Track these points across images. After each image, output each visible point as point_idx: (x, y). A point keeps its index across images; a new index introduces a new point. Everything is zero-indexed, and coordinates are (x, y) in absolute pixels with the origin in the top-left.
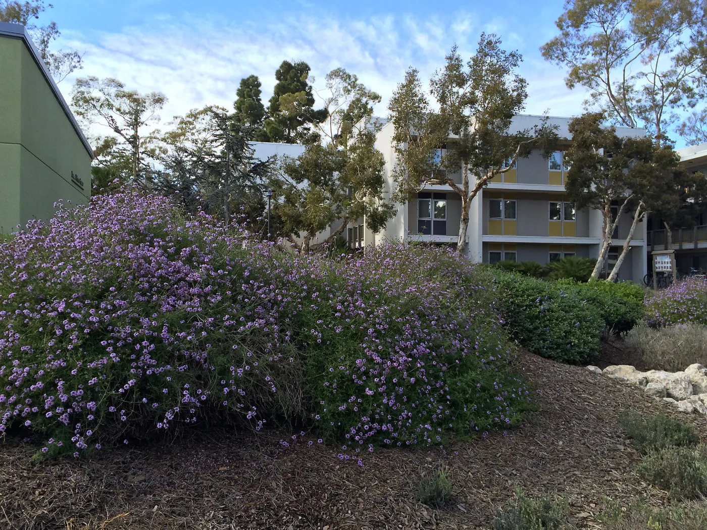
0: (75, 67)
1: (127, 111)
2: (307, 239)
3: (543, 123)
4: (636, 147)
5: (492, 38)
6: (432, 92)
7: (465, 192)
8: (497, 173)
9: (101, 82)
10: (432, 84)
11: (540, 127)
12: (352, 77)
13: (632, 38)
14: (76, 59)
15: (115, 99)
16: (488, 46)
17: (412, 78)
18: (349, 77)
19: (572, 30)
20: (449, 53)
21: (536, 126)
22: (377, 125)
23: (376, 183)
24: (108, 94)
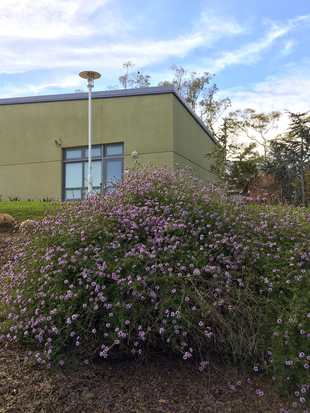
0: (227, 106)
1: (258, 125)
9: (242, 112)
14: (228, 102)
15: (251, 120)
24: (247, 118)
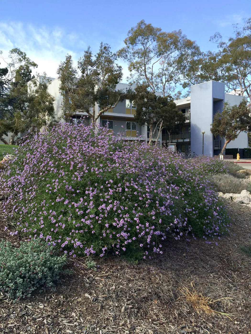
2: (13, 137)
3: (129, 87)
4: (163, 100)
5: (106, 45)
6: (78, 67)
7: (93, 116)
8: (110, 108)
10: (79, 64)
11: (128, 89)
12: (23, 54)
13: (153, 53)
16: (105, 49)
17: (69, 59)
18: (22, 53)
19: (131, 46)
20: (86, 50)
21: (127, 88)
22: (49, 81)
23: (51, 110)
